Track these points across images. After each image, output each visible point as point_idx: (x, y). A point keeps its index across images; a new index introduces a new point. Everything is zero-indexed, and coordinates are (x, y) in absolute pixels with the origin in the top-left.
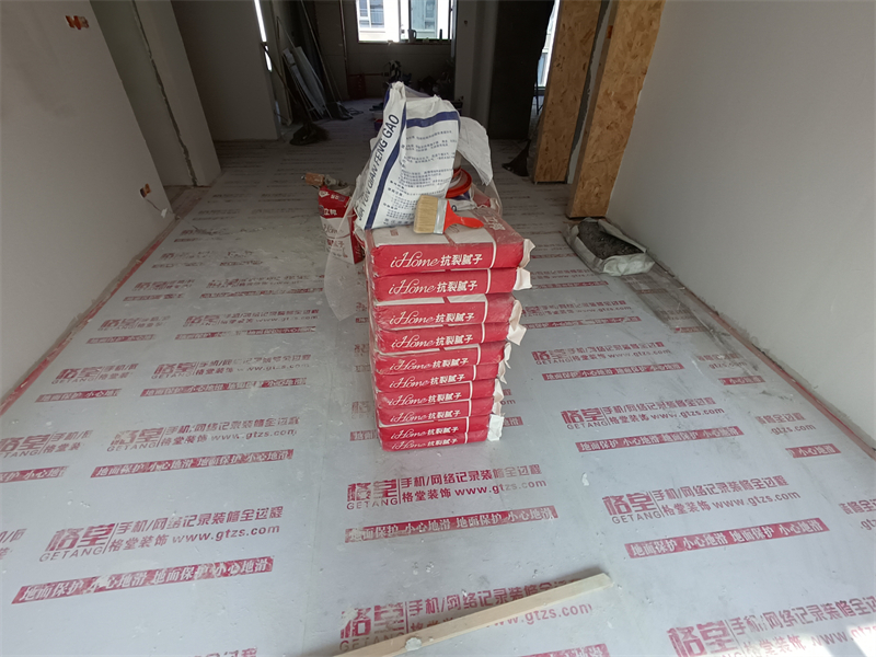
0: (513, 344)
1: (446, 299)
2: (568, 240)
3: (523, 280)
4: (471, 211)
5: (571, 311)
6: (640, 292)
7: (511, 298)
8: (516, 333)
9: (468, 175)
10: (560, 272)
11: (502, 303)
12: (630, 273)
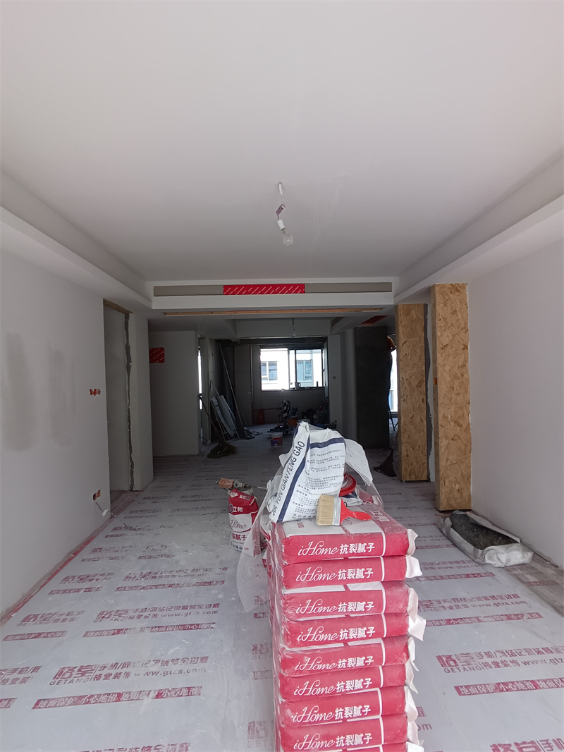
0: (416, 640)
1: (346, 587)
2: (444, 532)
3: (413, 568)
4: (359, 506)
5: (466, 606)
6: (529, 584)
7: (406, 586)
8: (416, 625)
9: (353, 478)
10: (444, 563)
11: (397, 591)
12: (512, 563)
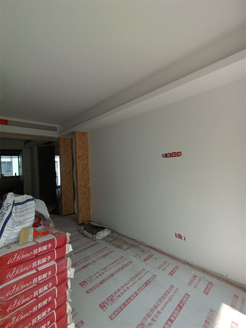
1: (37, 270)
2: (81, 232)
3: (69, 248)
4: (43, 230)
5: (90, 259)
6: (110, 242)
7: (66, 258)
8: (71, 273)
9: (39, 218)
11: (63, 261)
12: (105, 236)
